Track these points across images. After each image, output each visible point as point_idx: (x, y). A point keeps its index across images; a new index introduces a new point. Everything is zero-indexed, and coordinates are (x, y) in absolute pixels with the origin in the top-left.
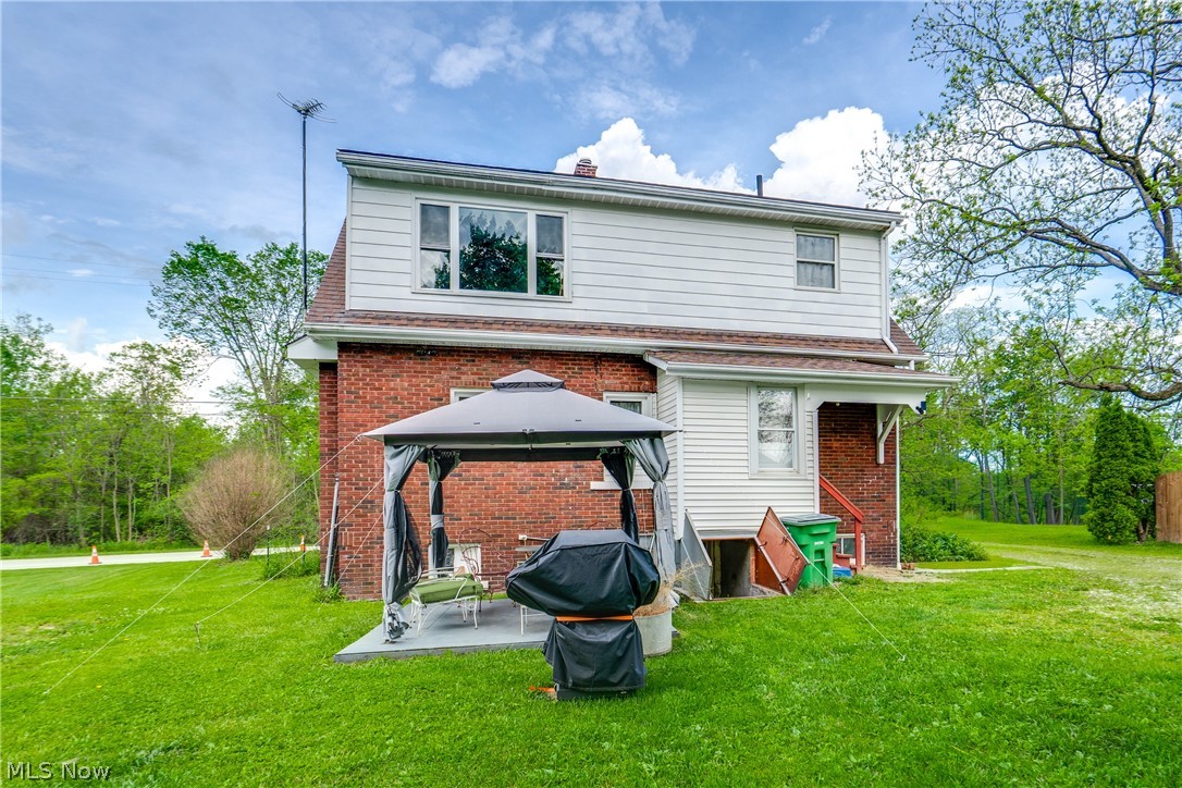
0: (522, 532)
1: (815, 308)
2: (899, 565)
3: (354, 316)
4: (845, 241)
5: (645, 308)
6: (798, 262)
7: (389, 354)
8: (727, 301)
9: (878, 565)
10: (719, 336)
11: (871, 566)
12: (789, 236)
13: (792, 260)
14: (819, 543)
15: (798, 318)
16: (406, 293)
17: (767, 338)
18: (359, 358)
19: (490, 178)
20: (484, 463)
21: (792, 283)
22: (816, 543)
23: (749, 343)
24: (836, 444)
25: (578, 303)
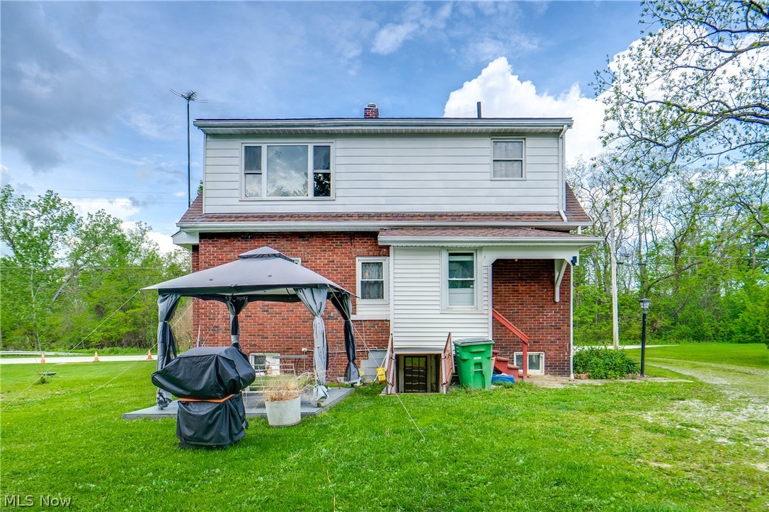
0: (305, 346)
1: (507, 192)
2: (572, 376)
3: (206, 217)
4: (530, 142)
5: (383, 200)
6: (494, 161)
7: (227, 239)
8: (441, 192)
9: (555, 375)
10: (432, 216)
11: (549, 376)
12: (487, 143)
13: (489, 160)
14: (478, 358)
15: (493, 200)
16: (236, 201)
17: (468, 215)
18: (210, 242)
19: (282, 126)
20: (282, 303)
21: (488, 176)
22: (475, 358)
23: (453, 220)
24: (521, 289)
25: (339, 201)
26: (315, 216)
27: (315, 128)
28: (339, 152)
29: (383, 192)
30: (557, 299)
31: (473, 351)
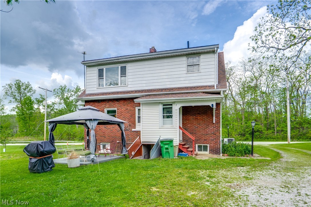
0: (118, 141)
1: (193, 78)
2: (221, 155)
3: (86, 95)
4: (202, 56)
5: (144, 85)
6: (188, 66)
7: (93, 102)
8: (166, 80)
9: (213, 154)
10: (162, 90)
11: (211, 154)
12: (184, 59)
13: (185, 65)
14: (167, 146)
15: (187, 82)
16: (95, 89)
18: (88, 104)
21: (185, 72)
22: (165, 146)
23: (170, 91)
24: (199, 118)
25: (129, 86)
26: (120, 93)
27: (119, 60)
28: (129, 68)
29: (144, 82)
30: (214, 122)
31: (164, 143)
